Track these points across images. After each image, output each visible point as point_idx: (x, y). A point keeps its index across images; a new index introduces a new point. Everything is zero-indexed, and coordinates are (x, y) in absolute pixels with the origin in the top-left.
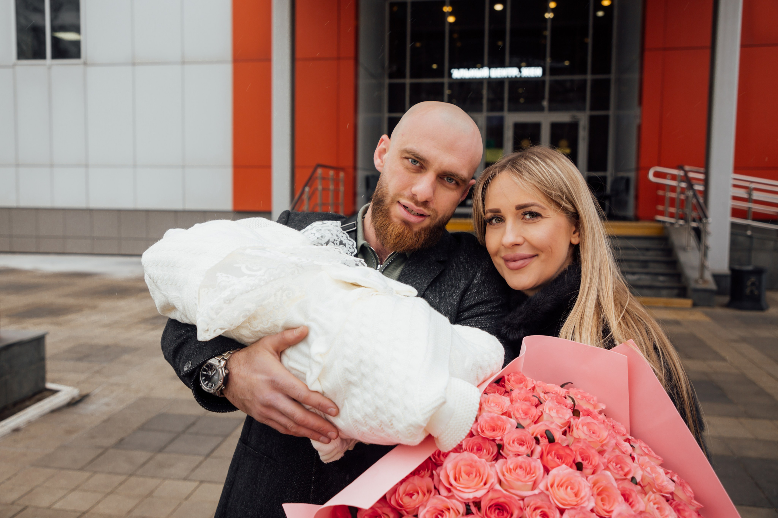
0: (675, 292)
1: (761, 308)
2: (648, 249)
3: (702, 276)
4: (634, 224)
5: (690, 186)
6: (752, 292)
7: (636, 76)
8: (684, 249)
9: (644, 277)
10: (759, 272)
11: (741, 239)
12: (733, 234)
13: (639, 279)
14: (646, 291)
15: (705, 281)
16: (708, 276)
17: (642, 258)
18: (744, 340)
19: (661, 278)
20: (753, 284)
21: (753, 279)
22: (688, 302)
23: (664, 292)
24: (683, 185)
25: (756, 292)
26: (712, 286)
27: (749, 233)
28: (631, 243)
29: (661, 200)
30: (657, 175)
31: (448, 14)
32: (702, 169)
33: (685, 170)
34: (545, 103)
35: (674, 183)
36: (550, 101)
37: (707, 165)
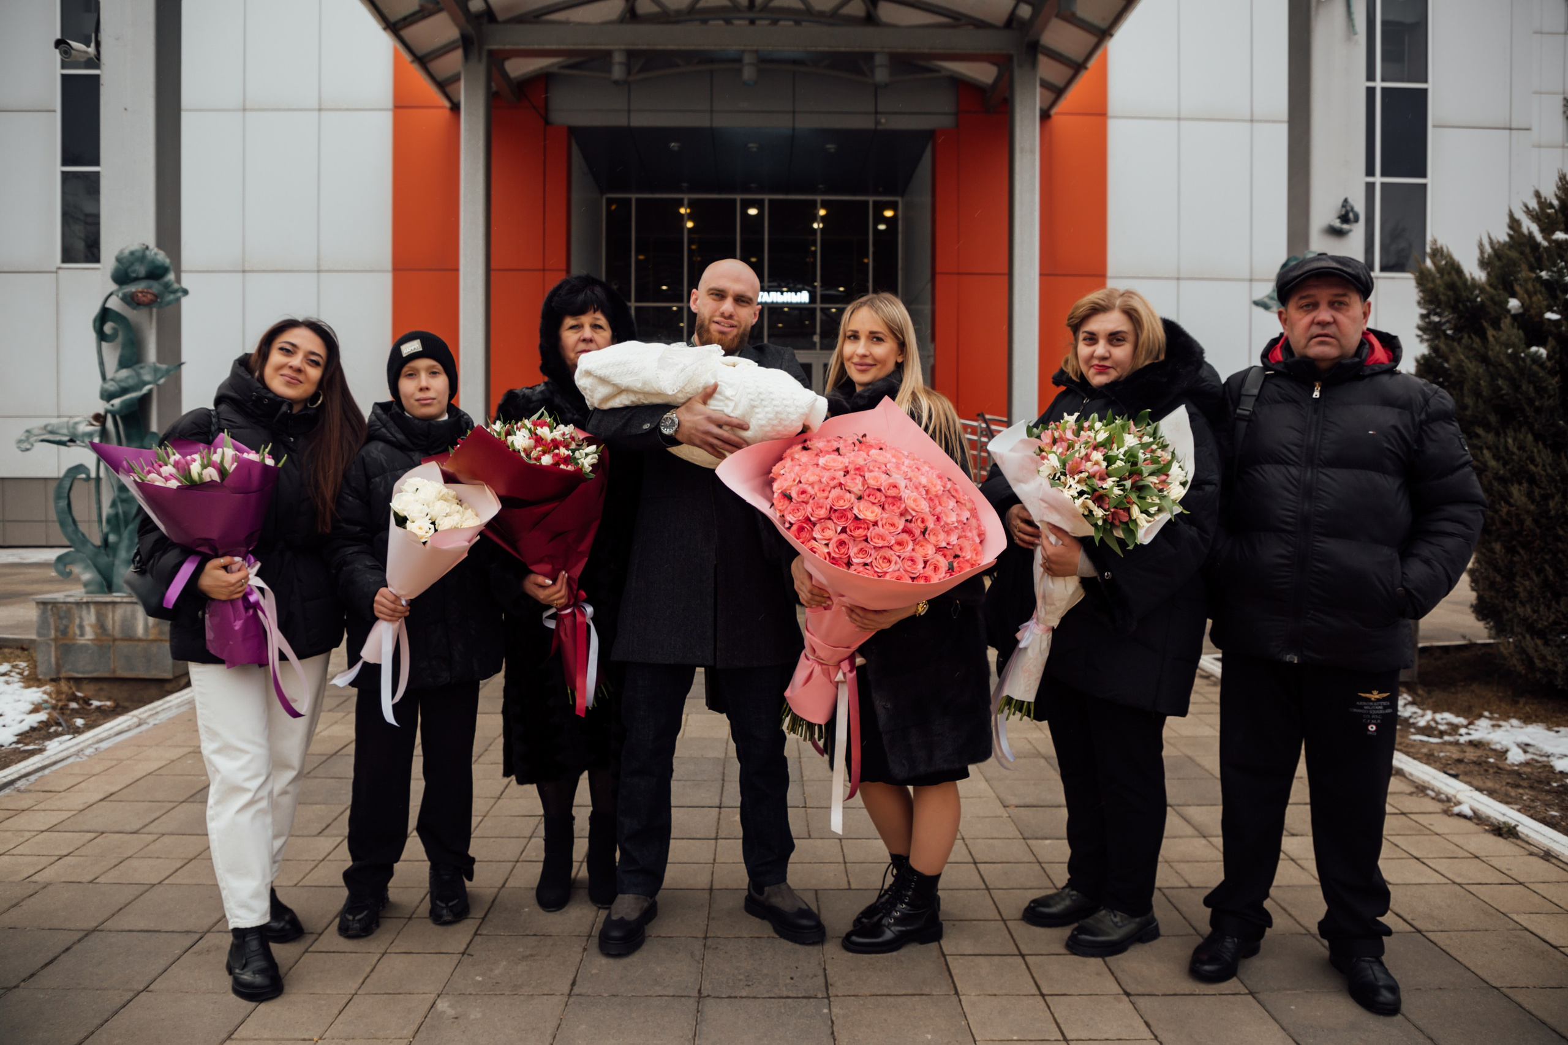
31: (686, 217)
32: (1005, 419)
33: (985, 421)
34: (816, 339)
35: (975, 438)
36: (822, 336)
37: (1009, 413)
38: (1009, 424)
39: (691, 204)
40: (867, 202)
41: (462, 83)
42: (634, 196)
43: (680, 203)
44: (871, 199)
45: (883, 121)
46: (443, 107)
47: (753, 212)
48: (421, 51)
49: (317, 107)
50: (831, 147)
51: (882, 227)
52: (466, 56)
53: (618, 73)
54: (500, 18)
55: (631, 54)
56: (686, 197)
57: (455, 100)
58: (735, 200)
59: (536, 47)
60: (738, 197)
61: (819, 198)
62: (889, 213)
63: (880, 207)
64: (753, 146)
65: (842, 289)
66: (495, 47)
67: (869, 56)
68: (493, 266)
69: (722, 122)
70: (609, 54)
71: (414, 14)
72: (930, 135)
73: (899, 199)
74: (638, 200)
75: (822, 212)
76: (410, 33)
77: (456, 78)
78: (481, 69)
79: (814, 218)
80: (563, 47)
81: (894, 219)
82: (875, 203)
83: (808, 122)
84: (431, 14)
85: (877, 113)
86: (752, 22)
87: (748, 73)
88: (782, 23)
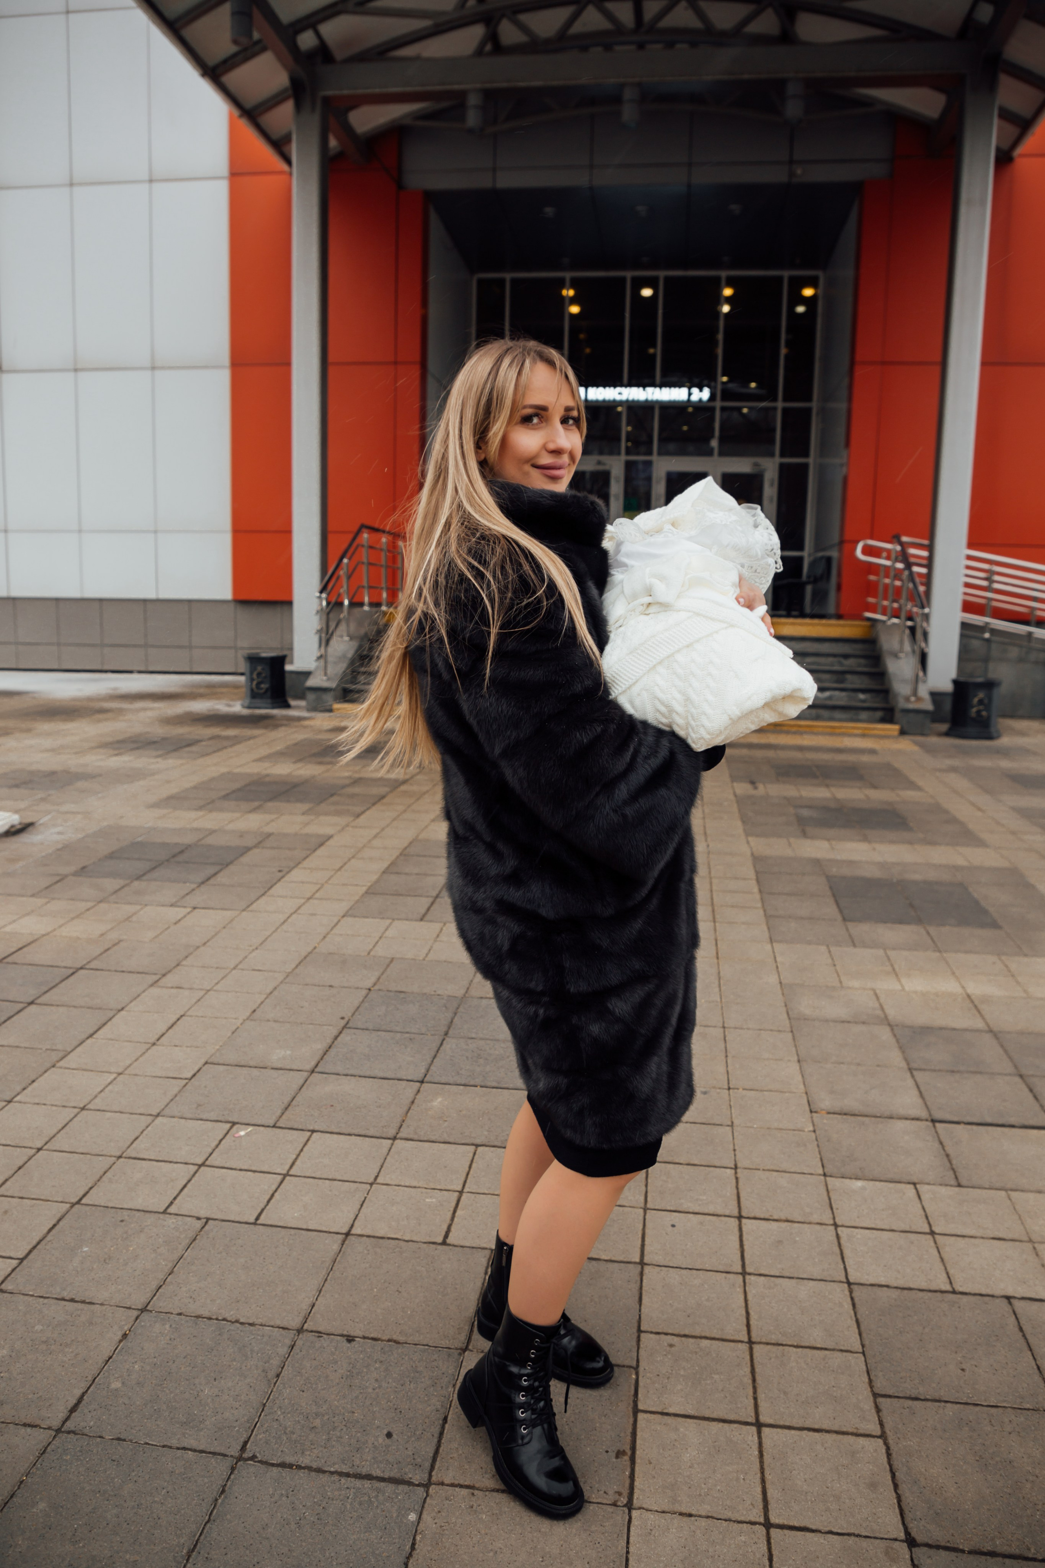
0: (879, 714)
1: (990, 737)
2: (846, 656)
3: (915, 692)
4: (833, 622)
5: (909, 566)
6: (978, 712)
7: (843, 406)
8: (896, 656)
9: (837, 693)
10: (990, 685)
11: (976, 643)
12: (962, 636)
13: (830, 698)
14: (837, 714)
15: (919, 699)
16: (923, 691)
17: (837, 668)
18: (953, 769)
19: (862, 696)
20: (981, 702)
21: (981, 695)
22: (894, 728)
23: (864, 715)
24: (900, 566)
25: (984, 713)
26: (928, 706)
27: (987, 635)
28: (825, 648)
29: (871, 589)
30: (867, 550)
31: (567, 301)
32: (926, 542)
33: (901, 544)
34: (713, 444)
35: (888, 563)
36: (722, 440)
37: (931, 535)
38: (930, 548)
39: (574, 285)
40: (780, 279)
41: (295, 142)
42: (508, 276)
43: (561, 284)
44: (786, 274)
45: (799, 172)
47: (647, 292)
49: (147, 178)
50: (735, 208)
51: (801, 309)
52: (298, 107)
53: (472, 119)
54: (338, 57)
55: (488, 95)
56: (568, 275)
58: (623, 280)
59: (377, 91)
60: (629, 275)
61: (724, 274)
62: (808, 292)
63: (796, 283)
64: (641, 209)
65: (753, 385)
66: (329, 93)
67: (778, 86)
68: (331, 358)
69: (603, 179)
70: (462, 95)
71: (231, 57)
72: (856, 189)
73: (820, 274)
74: (514, 281)
75: (728, 292)
76: (233, 79)
77: (288, 134)
78: (315, 121)
79: (718, 299)
81: (814, 298)
82: (792, 279)
83: (706, 177)
85: (791, 162)
86: (641, 46)
87: (629, 113)
88: (679, 46)
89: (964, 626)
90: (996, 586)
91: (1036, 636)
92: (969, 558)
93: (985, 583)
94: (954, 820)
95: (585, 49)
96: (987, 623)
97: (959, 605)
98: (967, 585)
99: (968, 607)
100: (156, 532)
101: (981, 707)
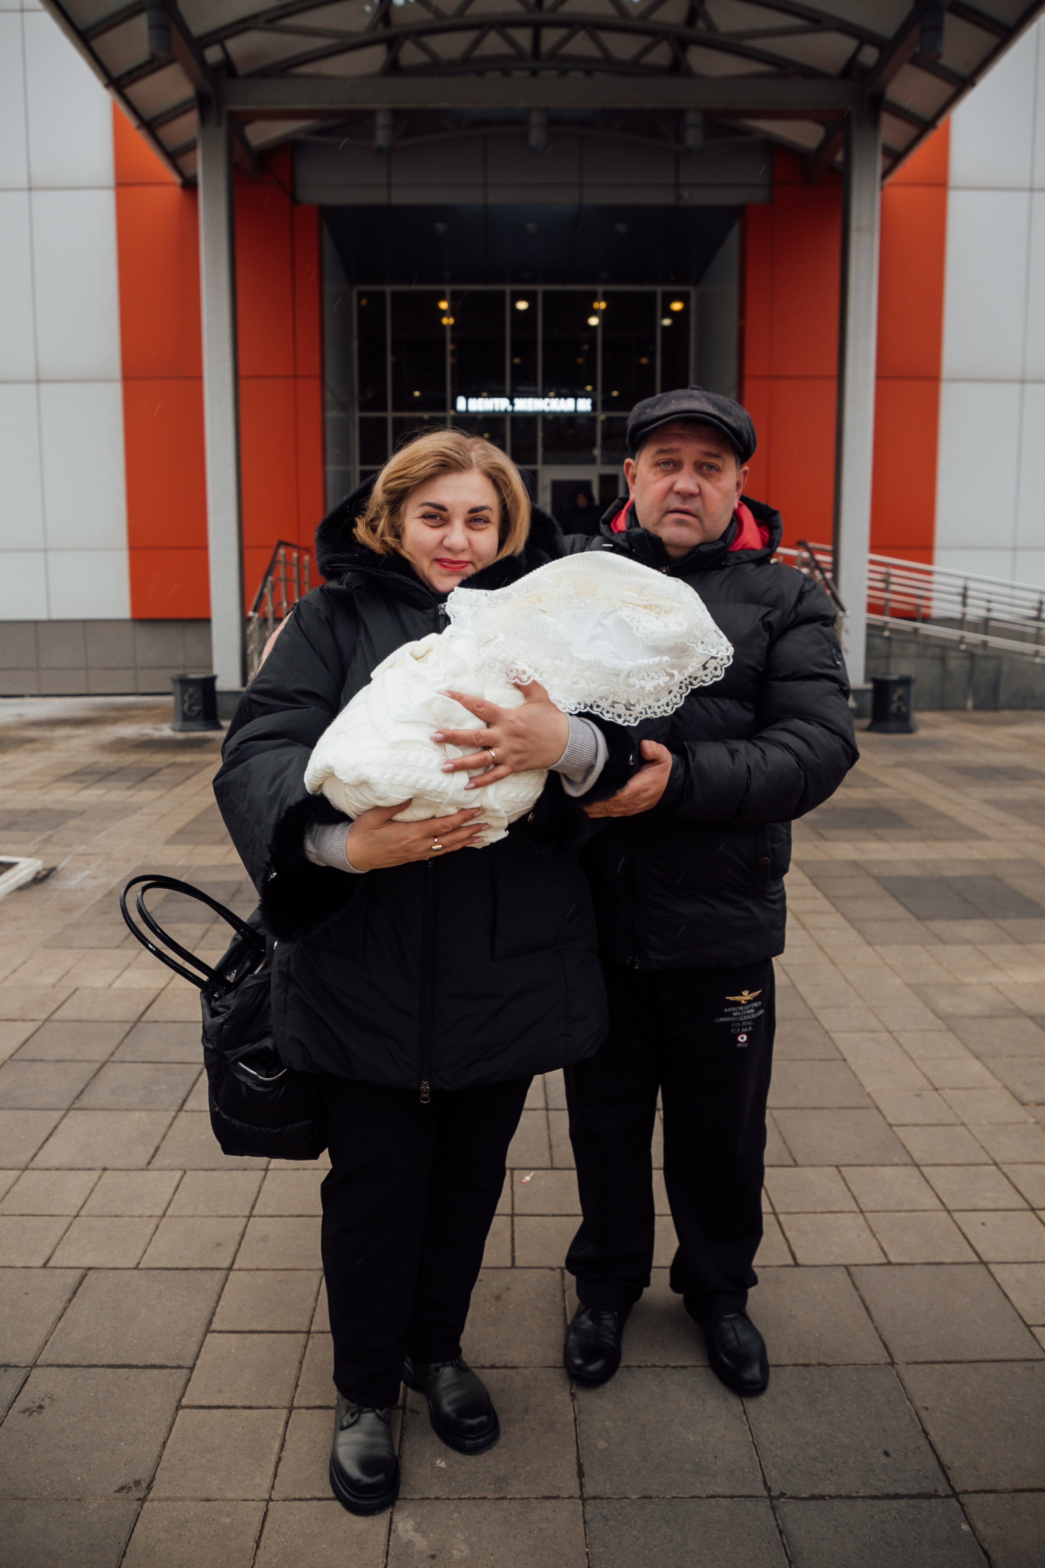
1: (909, 730)
5: (821, 571)
6: (899, 708)
10: (906, 682)
11: (878, 642)
12: (869, 636)
20: (900, 698)
21: (900, 691)
25: (904, 709)
27: (887, 634)
32: (829, 547)
33: (808, 549)
34: (597, 452)
36: (604, 448)
37: (835, 540)
38: (835, 554)
39: (454, 298)
40: (655, 293)
41: (199, 153)
42: (389, 289)
43: (439, 296)
44: (661, 289)
45: (685, 195)
46: (172, 184)
47: (523, 305)
48: (148, 115)
49: (26, 186)
50: (621, 228)
51: (667, 322)
52: (203, 119)
53: (382, 138)
54: (242, 70)
55: (397, 115)
56: (447, 289)
57: (188, 174)
58: (502, 293)
59: (285, 107)
60: (509, 288)
61: (600, 289)
62: (677, 306)
63: (670, 298)
64: (532, 227)
66: (237, 107)
67: (679, 115)
68: (242, 372)
69: (497, 197)
70: (370, 114)
71: (140, 67)
72: (739, 211)
73: (690, 290)
74: (393, 293)
75: (601, 306)
76: (136, 90)
77: (190, 147)
78: (220, 135)
79: (592, 312)
80: (317, 106)
81: (685, 312)
82: (664, 294)
83: (596, 197)
84: (160, 67)
85: (677, 185)
86: (534, 73)
87: (536, 136)
88: (573, 74)
89: (870, 626)
90: (893, 588)
91: (922, 632)
92: (872, 562)
93: (881, 585)
94: (941, 816)
95: (481, 73)
96: (886, 623)
97: (864, 607)
98: (871, 588)
99: (872, 608)
100: (46, 550)
101: (901, 703)
